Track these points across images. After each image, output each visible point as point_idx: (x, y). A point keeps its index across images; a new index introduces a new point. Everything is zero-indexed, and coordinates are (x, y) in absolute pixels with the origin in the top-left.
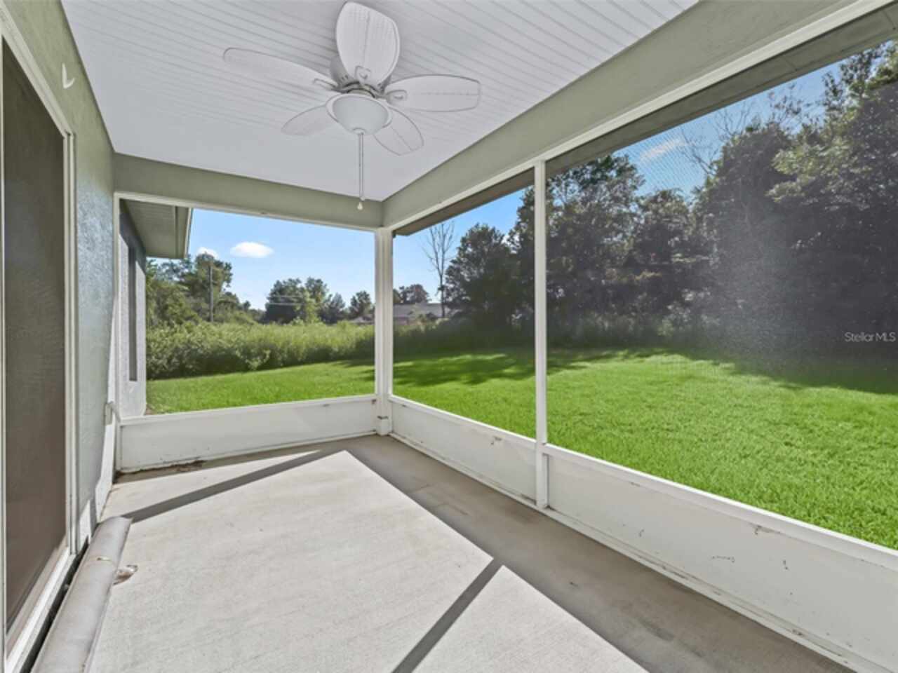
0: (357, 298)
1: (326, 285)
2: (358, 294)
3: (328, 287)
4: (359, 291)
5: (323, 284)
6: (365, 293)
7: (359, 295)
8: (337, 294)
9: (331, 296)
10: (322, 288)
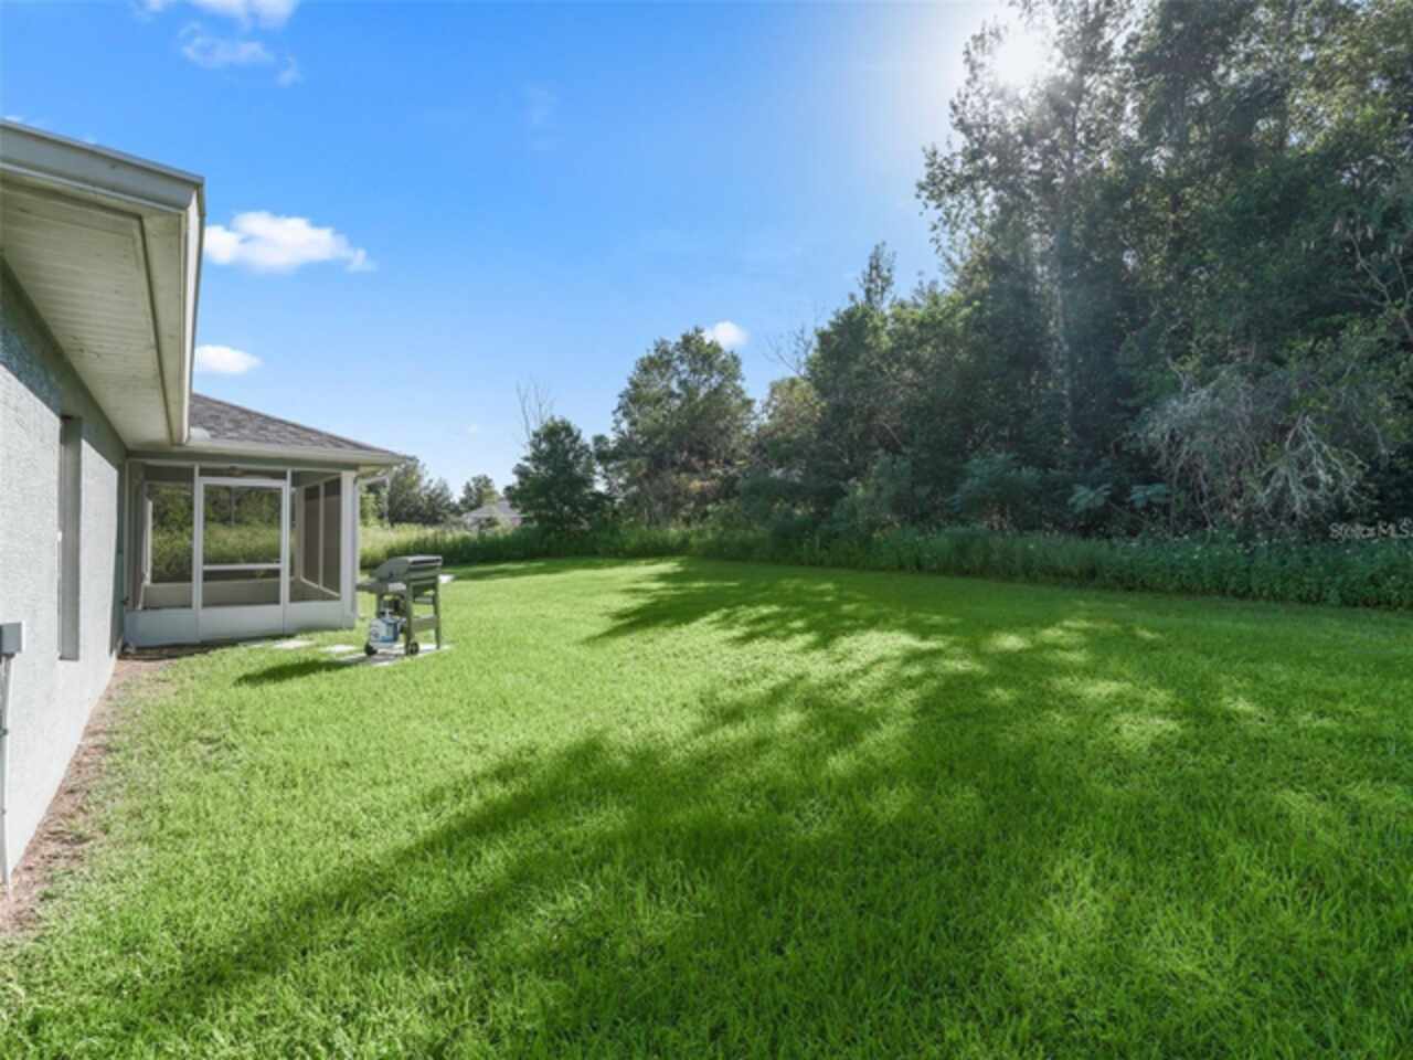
0: (472, 484)
1: (423, 466)
2: (474, 479)
3: (427, 468)
4: (476, 475)
5: (420, 464)
6: (485, 477)
7: (477, 480)
8: (440, 480)
9: (431, 481)
10: (419, 469)
